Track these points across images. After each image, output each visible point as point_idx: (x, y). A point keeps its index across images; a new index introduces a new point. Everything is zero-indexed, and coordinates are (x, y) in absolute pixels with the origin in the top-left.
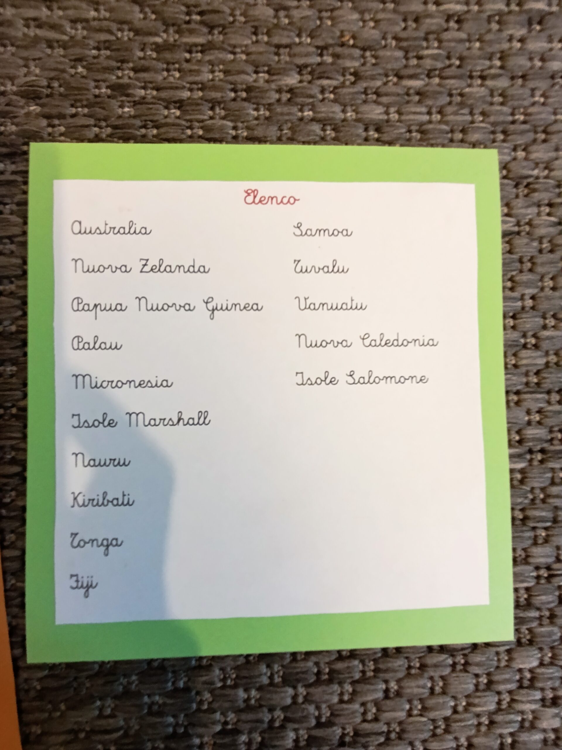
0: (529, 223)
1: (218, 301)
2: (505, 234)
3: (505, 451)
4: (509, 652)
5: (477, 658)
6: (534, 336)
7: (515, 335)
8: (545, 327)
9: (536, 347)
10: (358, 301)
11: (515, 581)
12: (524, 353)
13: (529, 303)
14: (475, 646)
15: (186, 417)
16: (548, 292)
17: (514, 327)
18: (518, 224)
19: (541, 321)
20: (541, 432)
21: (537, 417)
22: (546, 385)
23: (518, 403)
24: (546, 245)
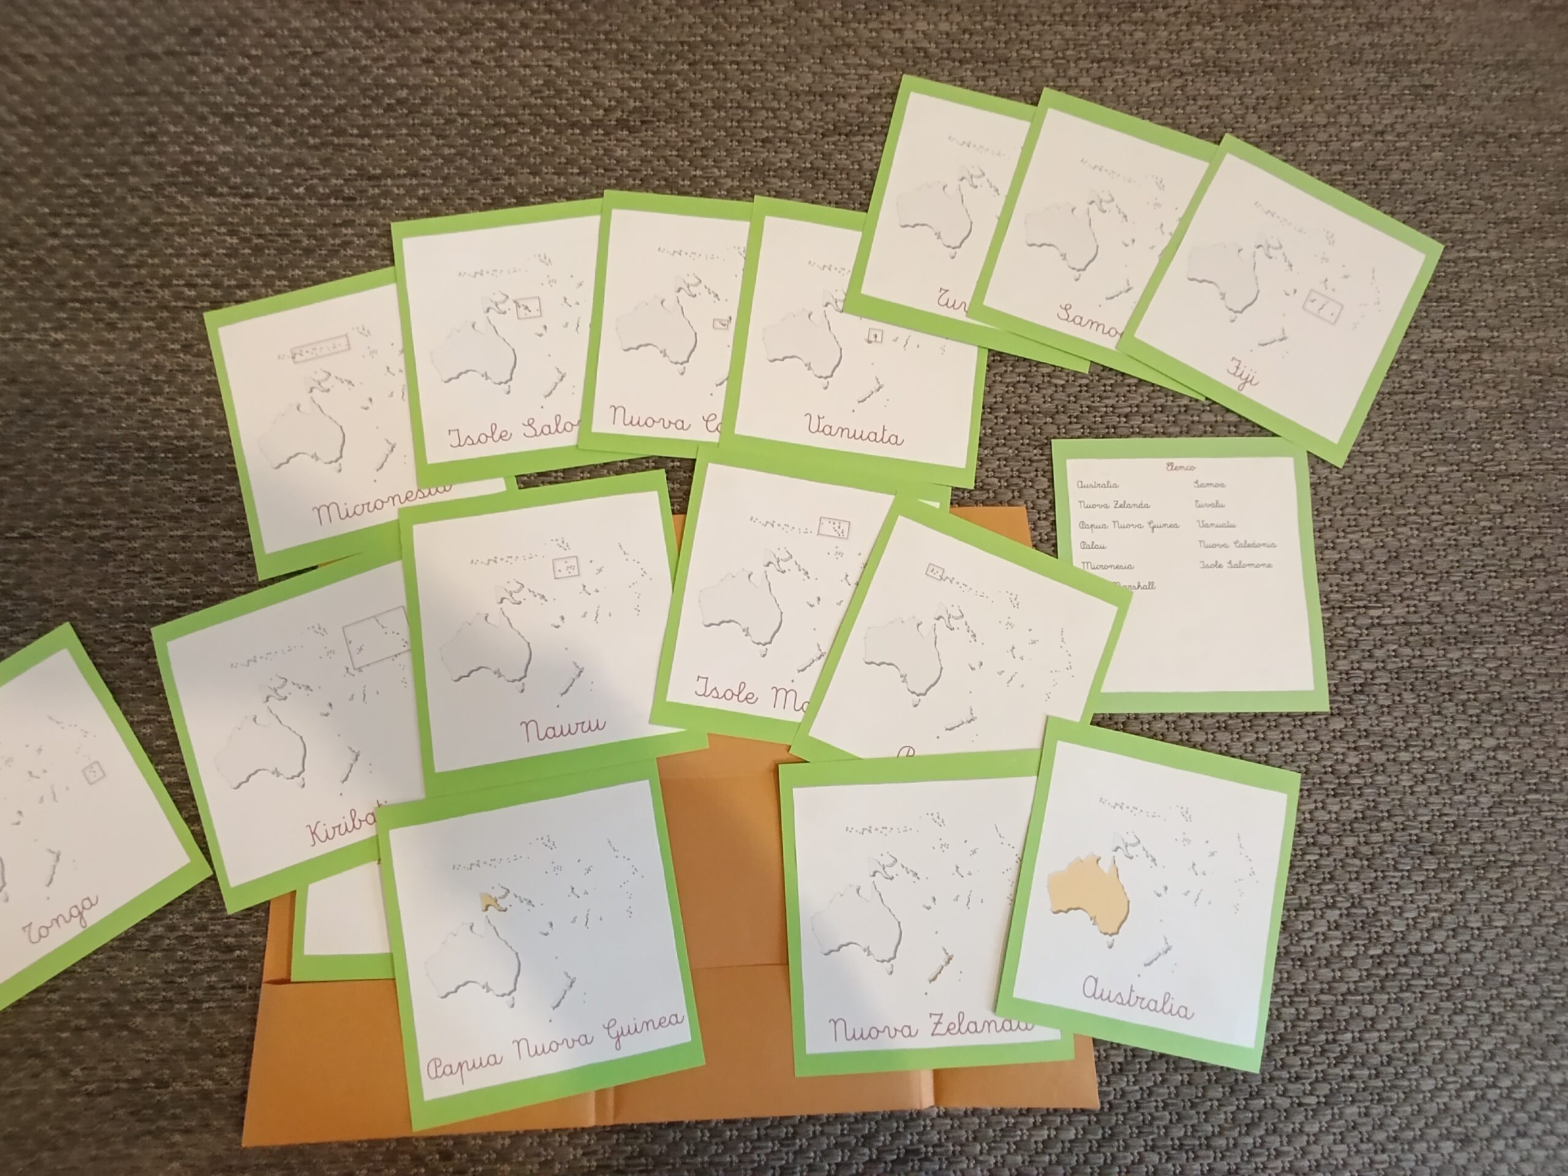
0: (1326, 478)
1: (1155, 523)
2: (1312, 484)
3: (1319, 607)
4: (1326, 719)
5: (1307, 721)
6: (1332, 542)
7: (1321, 541)
8: (1338, 537)
9: (1333, 548)
10: (1231, 522)
11: (1329, 679)
12: (1326, 552)
13: (1328, 523)
14: (1306, 715)
15: (1142, 585)
16: (1339, 517)
17: (1320, 537)
18: (1319, 478)
19: (1336, 534)
20: (1339, 596)
21: (1336, 588)
22: (1341, 570)
23: (1324, 580)
24: (1336, 490)
